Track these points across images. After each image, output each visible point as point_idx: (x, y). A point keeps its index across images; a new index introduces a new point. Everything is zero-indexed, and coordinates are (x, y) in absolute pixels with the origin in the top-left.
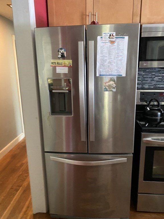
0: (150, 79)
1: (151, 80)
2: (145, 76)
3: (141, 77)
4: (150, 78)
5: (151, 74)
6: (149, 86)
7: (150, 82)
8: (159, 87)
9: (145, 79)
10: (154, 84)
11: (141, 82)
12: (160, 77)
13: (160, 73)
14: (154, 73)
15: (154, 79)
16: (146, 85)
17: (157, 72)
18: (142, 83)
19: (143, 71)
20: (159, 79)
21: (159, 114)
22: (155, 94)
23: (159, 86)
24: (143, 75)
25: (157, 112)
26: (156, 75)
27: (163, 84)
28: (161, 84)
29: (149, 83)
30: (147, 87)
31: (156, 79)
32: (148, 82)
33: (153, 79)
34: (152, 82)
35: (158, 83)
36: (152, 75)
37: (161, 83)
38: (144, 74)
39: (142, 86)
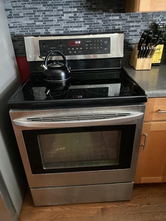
0: (56, 19)
1: (58, 20)
2: (47, 13)
3: (42, 14)
4: (55, 15)
5: (56, 10)
6: (56, 30)
7: (56, 23)
8: (71, 32)
9: (48, 18)
10: (64, 27)
11: (44, 23)
12: (71, 15)
13: (70, 7)
14: (60, 8)
15: (63, 18)
16: (52, 28)
17: (65, 5)
18: (45, 26)
19: (42, 3)
20: (70, 17)
21: (63, 74)
22: (61, 43)
23: (71, 29)
24: (45, 11)
25: (59, 71)
26: (64, 11)
27: (77, 25)
28: (74, 27)
29: (55, 25)
30: (53, 32)
31: (66, 17)
32: (54, 23)
33: (61, 18)
34: (59, 24)
35: (69, 25)
36: (58, 10)
37: (73, 25)
38: (45, 9)
39: (46, 30)
